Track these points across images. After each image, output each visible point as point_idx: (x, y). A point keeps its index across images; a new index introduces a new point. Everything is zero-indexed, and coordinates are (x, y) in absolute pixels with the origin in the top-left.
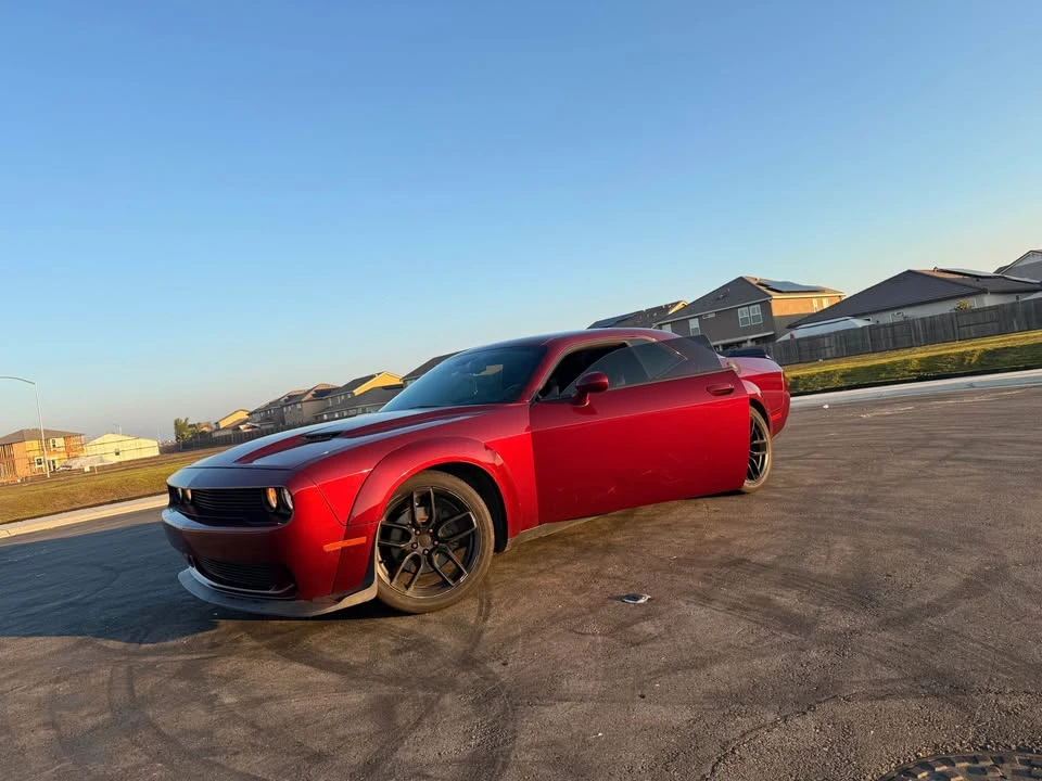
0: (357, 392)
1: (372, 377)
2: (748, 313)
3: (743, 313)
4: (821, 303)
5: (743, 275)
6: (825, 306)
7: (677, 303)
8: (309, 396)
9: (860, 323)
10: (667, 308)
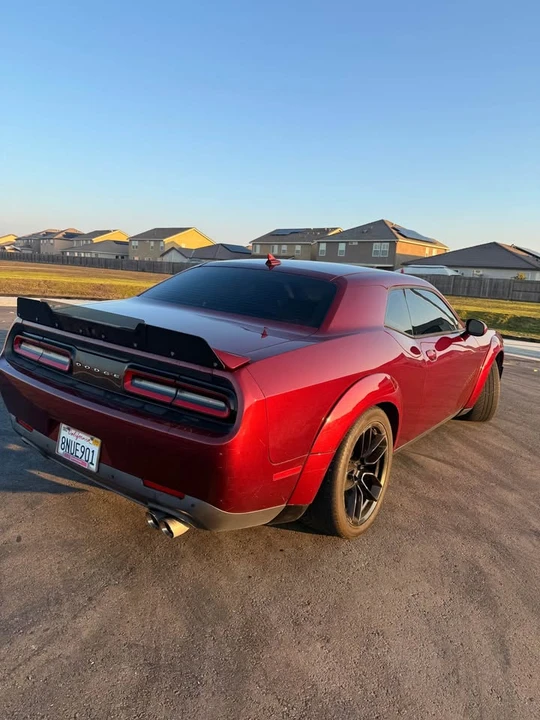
0: (95, 240)
1: (108, 232)
2: (380, 248)
3: (376, 247)
4: (431, 252)
5: (384, 219)
6: (434, 254)
7: (335, 229)
8: (60, 235)
9: (450, 272)
10: (328, 230)
